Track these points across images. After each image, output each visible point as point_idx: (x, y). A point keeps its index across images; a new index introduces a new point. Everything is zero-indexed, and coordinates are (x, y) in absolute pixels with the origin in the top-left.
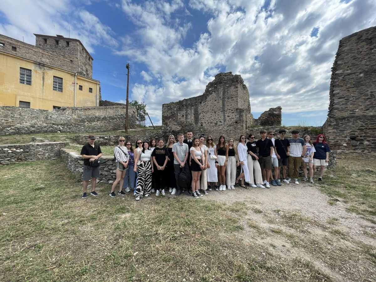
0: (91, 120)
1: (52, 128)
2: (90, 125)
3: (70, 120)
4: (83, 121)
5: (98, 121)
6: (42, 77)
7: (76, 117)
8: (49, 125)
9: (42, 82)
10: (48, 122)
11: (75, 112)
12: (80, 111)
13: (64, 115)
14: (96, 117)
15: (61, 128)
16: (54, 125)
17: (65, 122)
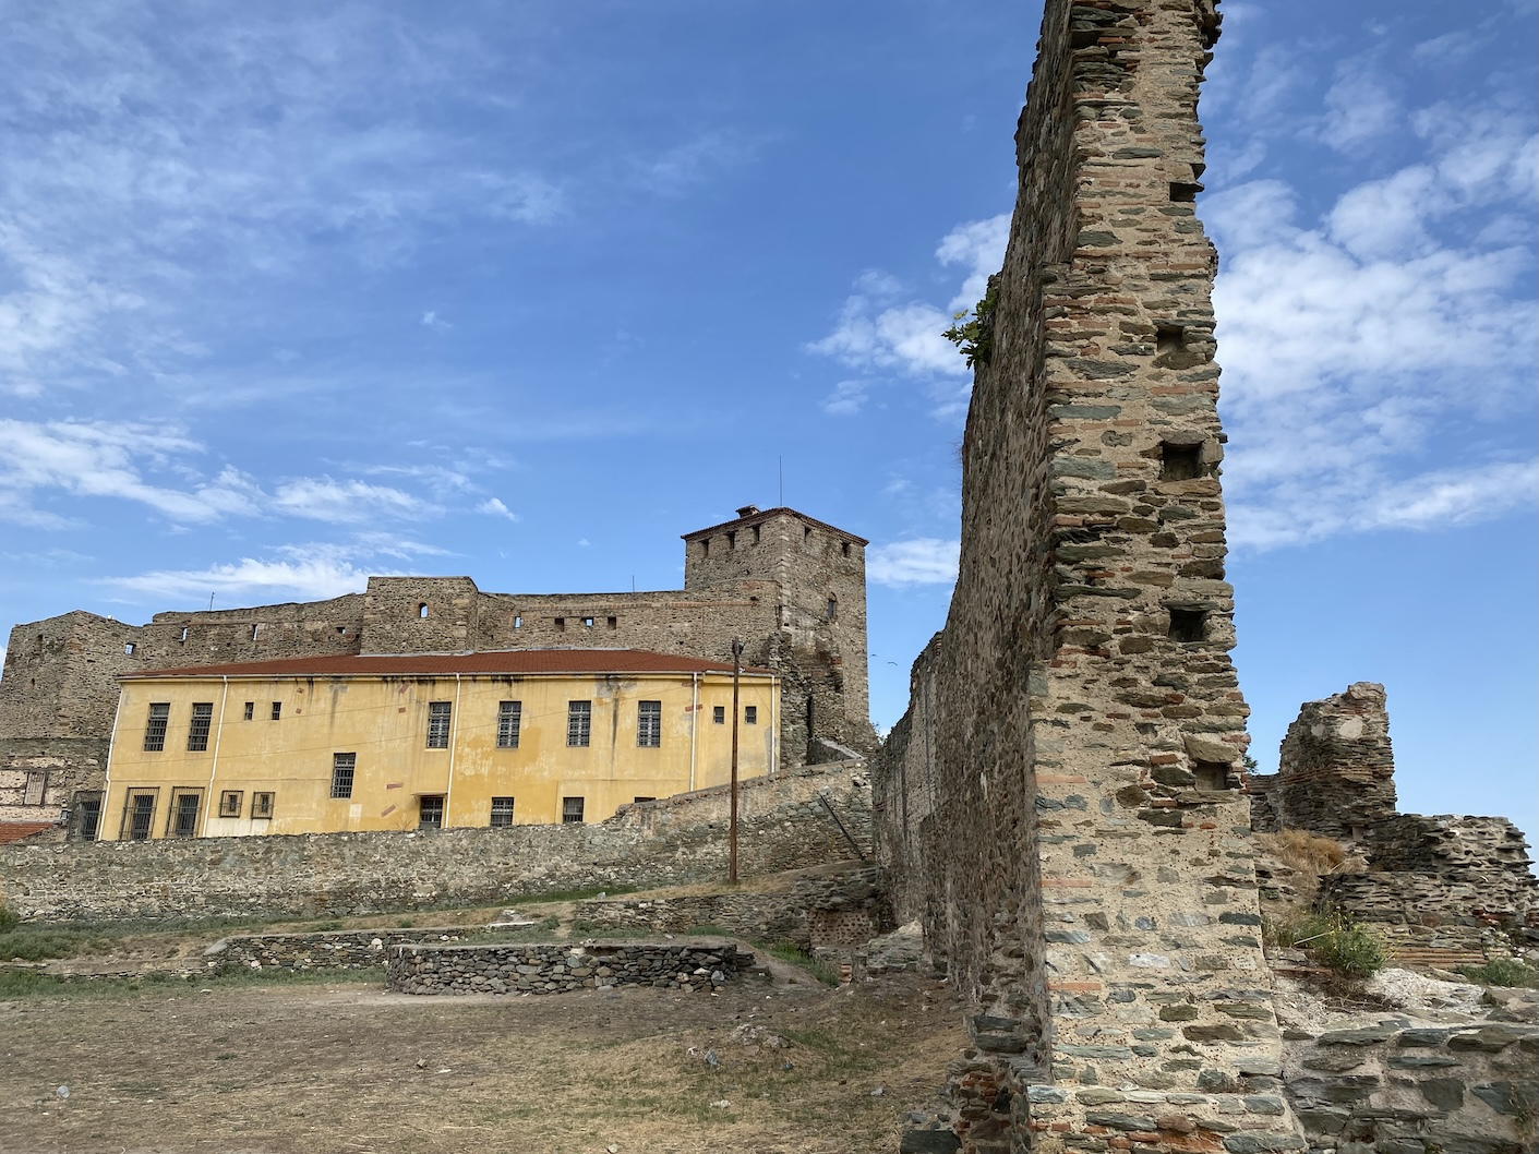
0: (695, 839)
1: (591, 878)
2: (691, 857)
3: (637, 845)
4: (671, 846)
5: (716, 839)
6: (612, 714)
7: (649, 834)
8: (585, 868)
9: (612, 728)
10: (584, 859)
11: (650, 819)
12: (663, 814)
13: (621, 833)
14: (711, 827)
15: (612, 874)
16: (596, 868)
17: (623, 855)
